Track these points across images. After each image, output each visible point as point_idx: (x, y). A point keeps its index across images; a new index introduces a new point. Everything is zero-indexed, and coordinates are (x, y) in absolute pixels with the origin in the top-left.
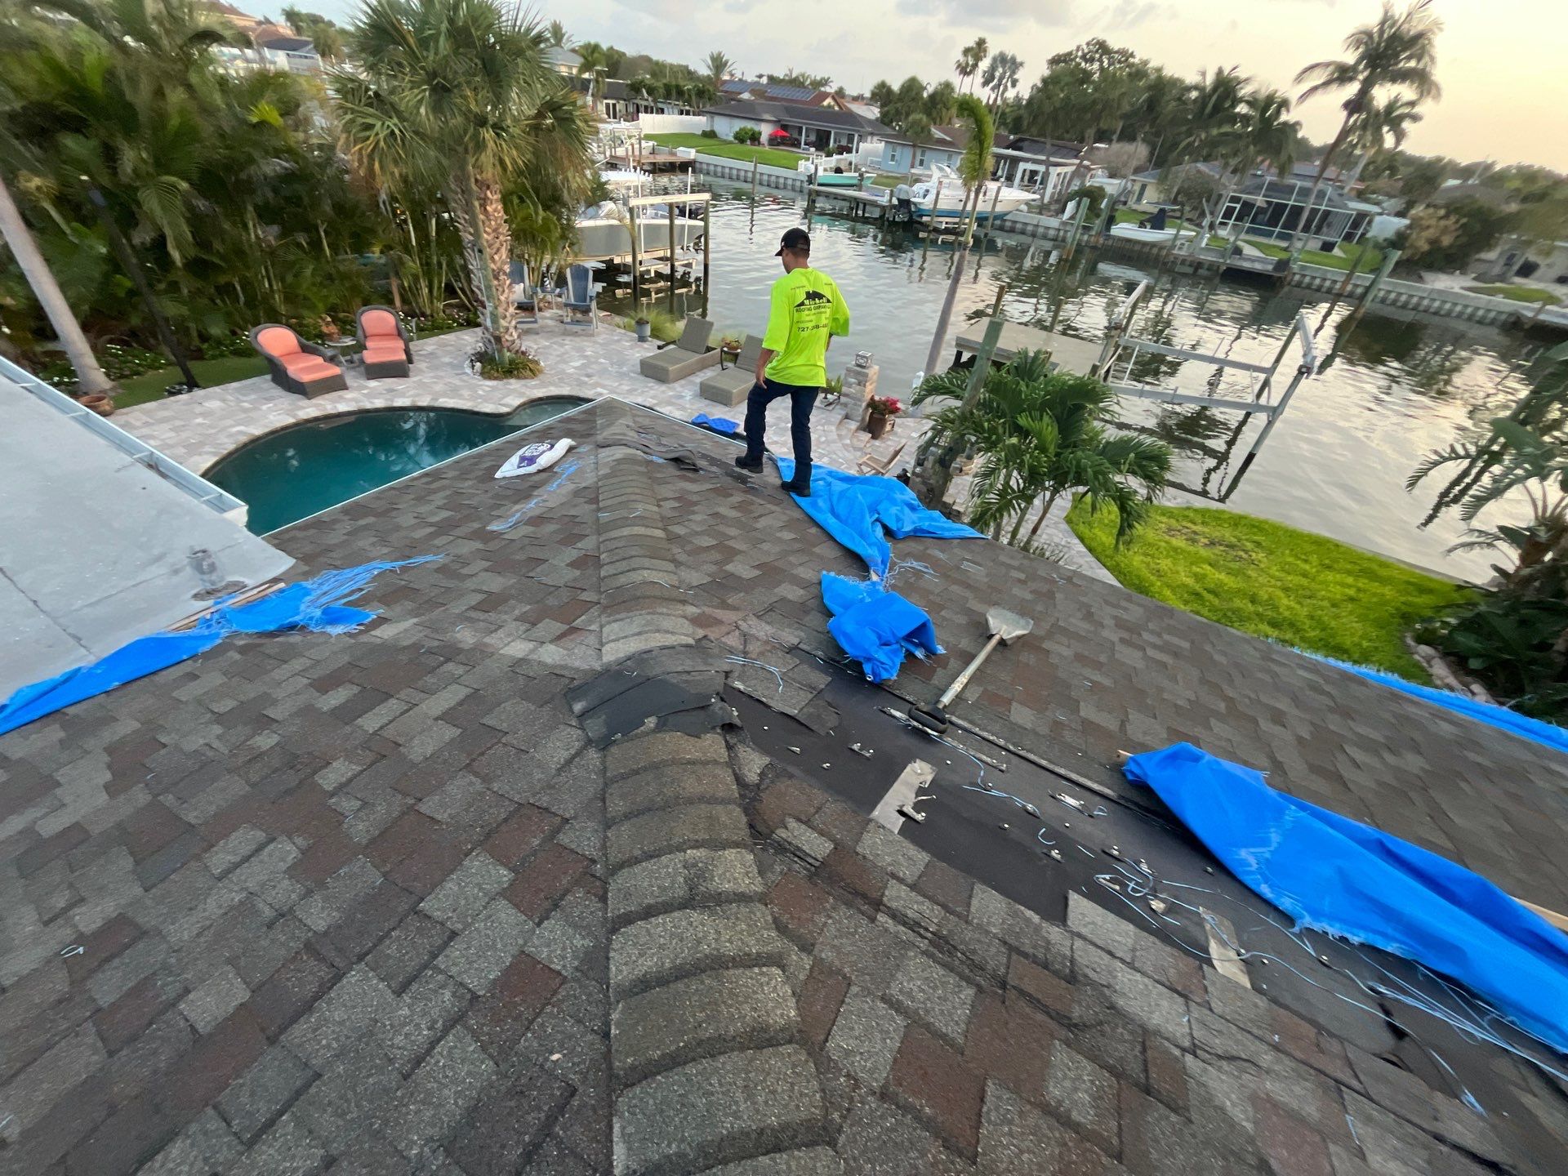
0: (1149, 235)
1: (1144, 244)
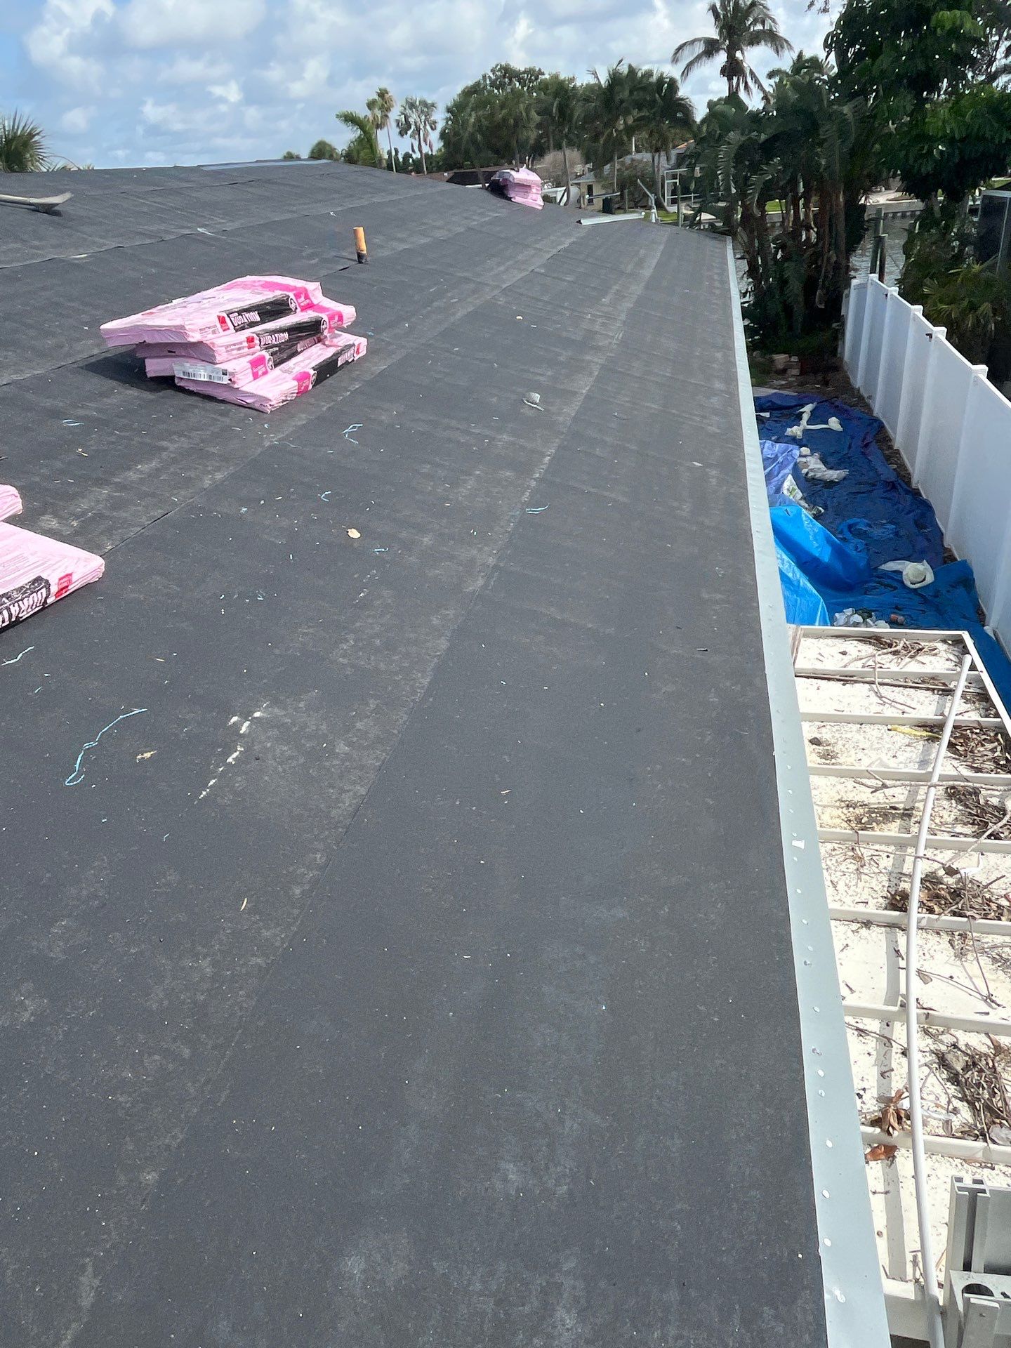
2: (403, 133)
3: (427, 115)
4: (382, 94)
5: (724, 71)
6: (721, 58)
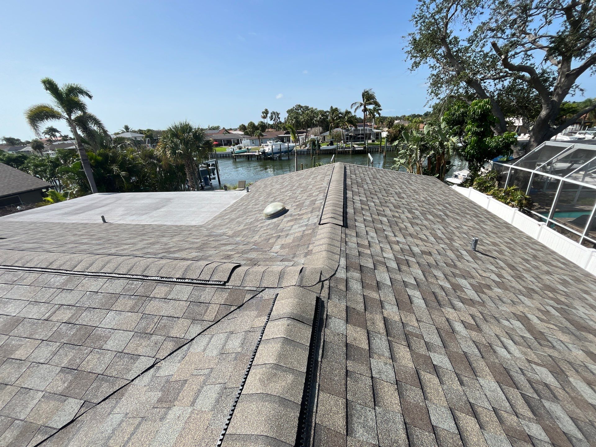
0: (331, 147)
1: (330, 150)
2: (271, 120)
3: (278, 116)
4: (266, 110)
5: (362, 111)
6: (363, 107)
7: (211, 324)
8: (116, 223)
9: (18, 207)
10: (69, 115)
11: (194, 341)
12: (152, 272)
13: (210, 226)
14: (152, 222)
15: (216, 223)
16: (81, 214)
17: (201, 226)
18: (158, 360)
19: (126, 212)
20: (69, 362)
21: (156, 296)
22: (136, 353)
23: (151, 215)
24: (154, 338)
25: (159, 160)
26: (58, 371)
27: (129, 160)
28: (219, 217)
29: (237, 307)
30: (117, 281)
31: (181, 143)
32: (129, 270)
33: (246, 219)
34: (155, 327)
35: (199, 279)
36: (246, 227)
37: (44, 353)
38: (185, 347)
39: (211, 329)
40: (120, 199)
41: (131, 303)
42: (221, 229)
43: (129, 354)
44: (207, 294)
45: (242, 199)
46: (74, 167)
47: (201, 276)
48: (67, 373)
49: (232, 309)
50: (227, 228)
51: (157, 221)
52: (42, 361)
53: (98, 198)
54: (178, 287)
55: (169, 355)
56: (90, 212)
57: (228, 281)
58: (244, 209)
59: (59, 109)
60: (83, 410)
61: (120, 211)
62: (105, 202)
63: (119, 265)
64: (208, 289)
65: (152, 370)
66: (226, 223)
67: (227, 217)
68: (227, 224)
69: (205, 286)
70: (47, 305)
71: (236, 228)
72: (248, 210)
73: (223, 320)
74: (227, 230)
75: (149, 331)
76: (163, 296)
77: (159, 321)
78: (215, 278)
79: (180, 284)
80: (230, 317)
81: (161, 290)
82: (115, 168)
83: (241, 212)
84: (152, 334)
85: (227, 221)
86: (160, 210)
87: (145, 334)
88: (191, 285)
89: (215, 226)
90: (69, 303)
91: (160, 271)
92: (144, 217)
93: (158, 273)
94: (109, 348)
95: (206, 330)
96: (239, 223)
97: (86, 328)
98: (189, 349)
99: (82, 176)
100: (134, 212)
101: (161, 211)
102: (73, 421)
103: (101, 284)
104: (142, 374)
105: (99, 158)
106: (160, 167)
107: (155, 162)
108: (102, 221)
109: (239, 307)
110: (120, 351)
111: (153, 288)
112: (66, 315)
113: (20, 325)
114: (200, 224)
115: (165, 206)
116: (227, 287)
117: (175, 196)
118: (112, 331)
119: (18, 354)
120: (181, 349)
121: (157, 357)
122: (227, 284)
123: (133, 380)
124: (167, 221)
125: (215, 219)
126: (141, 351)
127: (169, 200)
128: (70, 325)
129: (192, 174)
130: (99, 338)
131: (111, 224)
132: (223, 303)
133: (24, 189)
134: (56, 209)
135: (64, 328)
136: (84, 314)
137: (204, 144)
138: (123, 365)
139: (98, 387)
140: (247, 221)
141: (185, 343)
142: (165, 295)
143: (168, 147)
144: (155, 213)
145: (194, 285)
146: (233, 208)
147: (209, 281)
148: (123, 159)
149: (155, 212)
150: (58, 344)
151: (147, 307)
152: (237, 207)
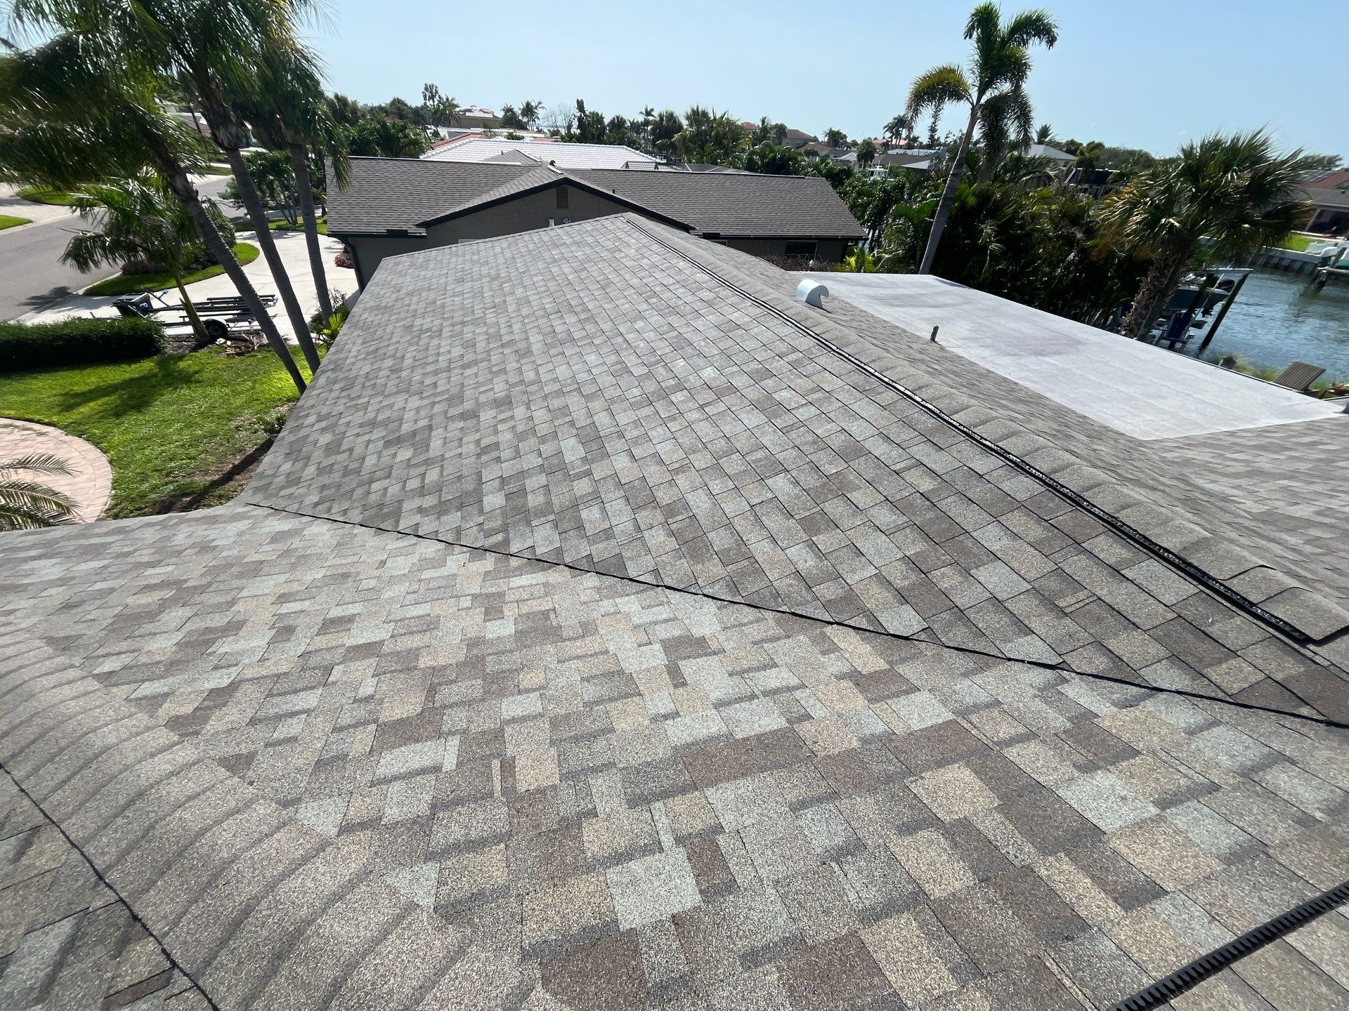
7: (1220, 695)
8: (952, 350)
9: (811, 262)
10: (981, 92)
11: (1162, 696)
12: (1104, 502)
13: (1169, 455)
14: (1020, 378)
15: (1190, 454)
16: (898, 309)
17: (1141, 444)
18: (1064, 666)
19: (974, 335)
20: (916, 554)
21: (1096, 551)
22: (1027, 622)
23: (1022, 361)
24: (1068, 621)
25: (1090, 232)
26: (898, 556)
27: (1022, 218)
28: (1204, 445)
29: (1321, 718)
30: (1022, 478)
31: (1193, 199)
32: (1055, 471)
33: (1331, 497)
34: (1077, 606)
35: (1226, 584)
36: (1326, 520)
37: (885, 517)
38: (1135, 690)
39: (1217, 706)
40: (969, 301)
41: (1036, 532)
42: (1213, 482)
43: (1014, 615)
44: (1234, 628)
45: (1312, 427)
46: (919, 211)
47: (1235, 581)
48: (912, 569)
49: (1305, 711)
50: (1238, 487)
51: (1032, 381)
52: (883, 528)
53: (933, 286)
54: (1156, 566)
55: (1093, 676)
56: (912, 310)
57: (1320, 643)
58: (1320, 460)
59: (971, 79)
60: (923, 636)
61: (963, 328)
62: (941, 299)
63: (1036, 451)
64: (1241, 620)
65: (1049, 673)
66: (1231, 470)
67: (1235, 456)
68: (1236, 475)
69: (1234, 608)
70: (900, 451)
71: (1278, 504)
72: (1338, 473)
73: (1261, 712)
74: (1235, 492)
75: (1062, 604)
76: (1112, 560)
77: (1087, 601)
78: (1280, 611)
79: (1165, 564)
80: (1288, 721)
81: (1110, 549)
82: (988, 229)
83: (1303, 467)
84: (1066, 614)
85: (1240, 468)
86: (1047, 359)
87: (1049, 602)
88: (1195, 583)
89: (1187, 463)
90: (933, 467)
91: (1124, 508)
92: (1007, 360)
93: (1118, 511)
94: (982, 579)
95: (1202, 697)
96: (1295, 498)
97: (951, 525)
98: (1143, 698)
99: (922, 231)
100: (989, 342)
101: (1048, 363)
102: (907, 638)
103: (992, 467)
104: (1029, 662)
105: (972, 201)
106: (1084, 252)
107: (1079, 235)
108: (929, 336)
109: (1329, 723)
110: (1000, 598)
111: (1094, 535)
112: (927, 485)
113: (863, 458)
114: (1135, 436)
115: (1060, 353)
116: (1310, 654)
117: (1091, 338)
118: (992, 556)
119: (854, 496)
120: (1124, 686)
121: (1068, 659)
122: (1312, 647)
123: (1010, 659)
124: (1052, 391)
125: (1191, 443)
126: (1035, 624)
127: (1074, 343)
128: (928, 503)
129: (1158, 293)
130: (966, 553)
131: (942, 349)
132: (1279, 677)
133: (830, 233)
134: (865, 285)
135: (919, 501)
136: (950, 500)
137: (1267, 216)
138: (999, 623)
139: (950, 625)
140: (1334, 504)
141: (1136, 682)
142: (1119, 563)
143: (1146, 203)
144: (1031, 361)
145: (1202, 588)
146: (1266, 440)
147: (1252, 604)
148: (1016, 212)
149: (1033, 359)
150: (905, 519)
151: (1070, 561)
152: (1288, 445)
